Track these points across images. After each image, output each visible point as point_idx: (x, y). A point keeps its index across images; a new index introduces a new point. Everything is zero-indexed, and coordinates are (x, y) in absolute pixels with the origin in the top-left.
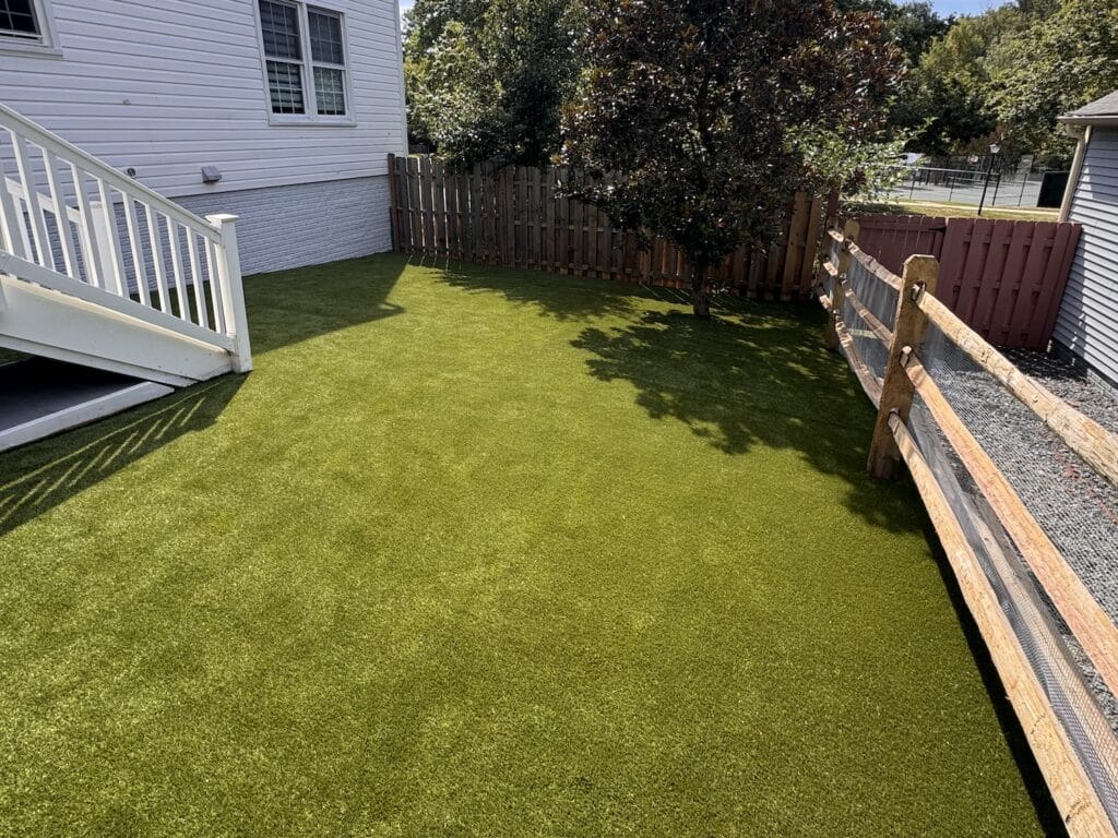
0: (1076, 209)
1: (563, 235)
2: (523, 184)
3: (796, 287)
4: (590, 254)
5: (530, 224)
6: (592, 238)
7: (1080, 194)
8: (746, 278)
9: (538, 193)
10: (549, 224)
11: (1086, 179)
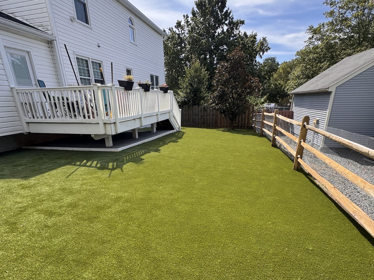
0: (293, 109)
1: (203, 119)
2: (194, 109)
3: (248, 126)
4: (208, 122)
5: (196, 117)
6: (208, 119)
7: (293, 106)
8: (238, 125)
9: (197, 111)
10: (200, 117)
11: (294, 103)
